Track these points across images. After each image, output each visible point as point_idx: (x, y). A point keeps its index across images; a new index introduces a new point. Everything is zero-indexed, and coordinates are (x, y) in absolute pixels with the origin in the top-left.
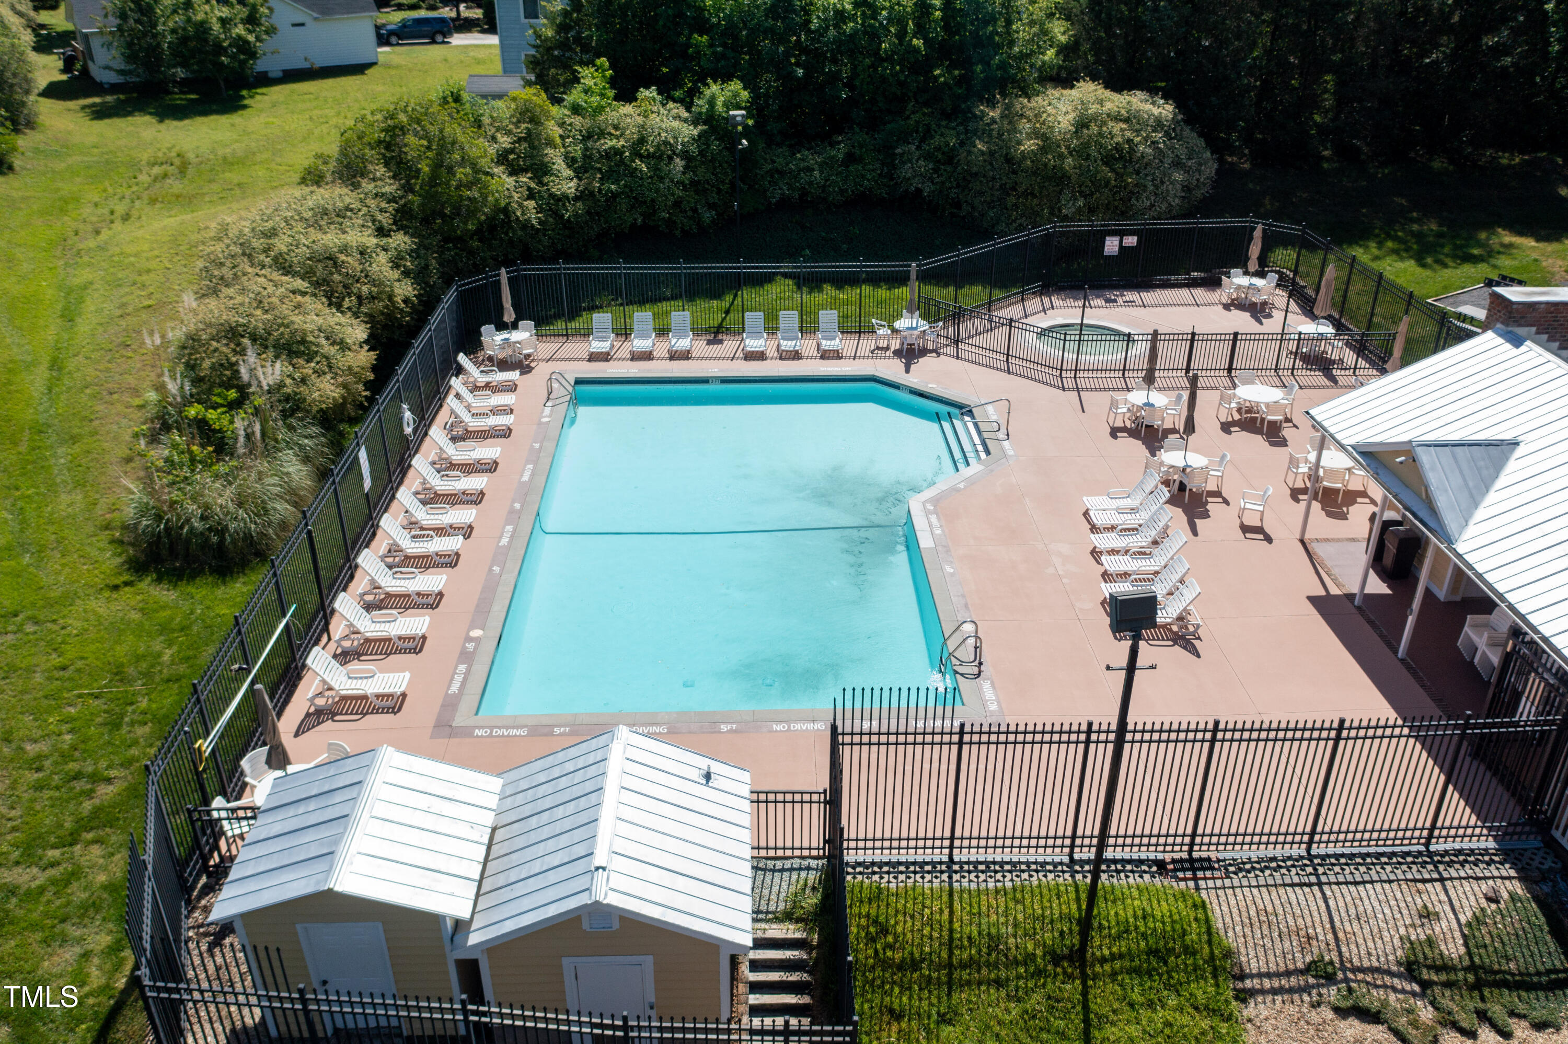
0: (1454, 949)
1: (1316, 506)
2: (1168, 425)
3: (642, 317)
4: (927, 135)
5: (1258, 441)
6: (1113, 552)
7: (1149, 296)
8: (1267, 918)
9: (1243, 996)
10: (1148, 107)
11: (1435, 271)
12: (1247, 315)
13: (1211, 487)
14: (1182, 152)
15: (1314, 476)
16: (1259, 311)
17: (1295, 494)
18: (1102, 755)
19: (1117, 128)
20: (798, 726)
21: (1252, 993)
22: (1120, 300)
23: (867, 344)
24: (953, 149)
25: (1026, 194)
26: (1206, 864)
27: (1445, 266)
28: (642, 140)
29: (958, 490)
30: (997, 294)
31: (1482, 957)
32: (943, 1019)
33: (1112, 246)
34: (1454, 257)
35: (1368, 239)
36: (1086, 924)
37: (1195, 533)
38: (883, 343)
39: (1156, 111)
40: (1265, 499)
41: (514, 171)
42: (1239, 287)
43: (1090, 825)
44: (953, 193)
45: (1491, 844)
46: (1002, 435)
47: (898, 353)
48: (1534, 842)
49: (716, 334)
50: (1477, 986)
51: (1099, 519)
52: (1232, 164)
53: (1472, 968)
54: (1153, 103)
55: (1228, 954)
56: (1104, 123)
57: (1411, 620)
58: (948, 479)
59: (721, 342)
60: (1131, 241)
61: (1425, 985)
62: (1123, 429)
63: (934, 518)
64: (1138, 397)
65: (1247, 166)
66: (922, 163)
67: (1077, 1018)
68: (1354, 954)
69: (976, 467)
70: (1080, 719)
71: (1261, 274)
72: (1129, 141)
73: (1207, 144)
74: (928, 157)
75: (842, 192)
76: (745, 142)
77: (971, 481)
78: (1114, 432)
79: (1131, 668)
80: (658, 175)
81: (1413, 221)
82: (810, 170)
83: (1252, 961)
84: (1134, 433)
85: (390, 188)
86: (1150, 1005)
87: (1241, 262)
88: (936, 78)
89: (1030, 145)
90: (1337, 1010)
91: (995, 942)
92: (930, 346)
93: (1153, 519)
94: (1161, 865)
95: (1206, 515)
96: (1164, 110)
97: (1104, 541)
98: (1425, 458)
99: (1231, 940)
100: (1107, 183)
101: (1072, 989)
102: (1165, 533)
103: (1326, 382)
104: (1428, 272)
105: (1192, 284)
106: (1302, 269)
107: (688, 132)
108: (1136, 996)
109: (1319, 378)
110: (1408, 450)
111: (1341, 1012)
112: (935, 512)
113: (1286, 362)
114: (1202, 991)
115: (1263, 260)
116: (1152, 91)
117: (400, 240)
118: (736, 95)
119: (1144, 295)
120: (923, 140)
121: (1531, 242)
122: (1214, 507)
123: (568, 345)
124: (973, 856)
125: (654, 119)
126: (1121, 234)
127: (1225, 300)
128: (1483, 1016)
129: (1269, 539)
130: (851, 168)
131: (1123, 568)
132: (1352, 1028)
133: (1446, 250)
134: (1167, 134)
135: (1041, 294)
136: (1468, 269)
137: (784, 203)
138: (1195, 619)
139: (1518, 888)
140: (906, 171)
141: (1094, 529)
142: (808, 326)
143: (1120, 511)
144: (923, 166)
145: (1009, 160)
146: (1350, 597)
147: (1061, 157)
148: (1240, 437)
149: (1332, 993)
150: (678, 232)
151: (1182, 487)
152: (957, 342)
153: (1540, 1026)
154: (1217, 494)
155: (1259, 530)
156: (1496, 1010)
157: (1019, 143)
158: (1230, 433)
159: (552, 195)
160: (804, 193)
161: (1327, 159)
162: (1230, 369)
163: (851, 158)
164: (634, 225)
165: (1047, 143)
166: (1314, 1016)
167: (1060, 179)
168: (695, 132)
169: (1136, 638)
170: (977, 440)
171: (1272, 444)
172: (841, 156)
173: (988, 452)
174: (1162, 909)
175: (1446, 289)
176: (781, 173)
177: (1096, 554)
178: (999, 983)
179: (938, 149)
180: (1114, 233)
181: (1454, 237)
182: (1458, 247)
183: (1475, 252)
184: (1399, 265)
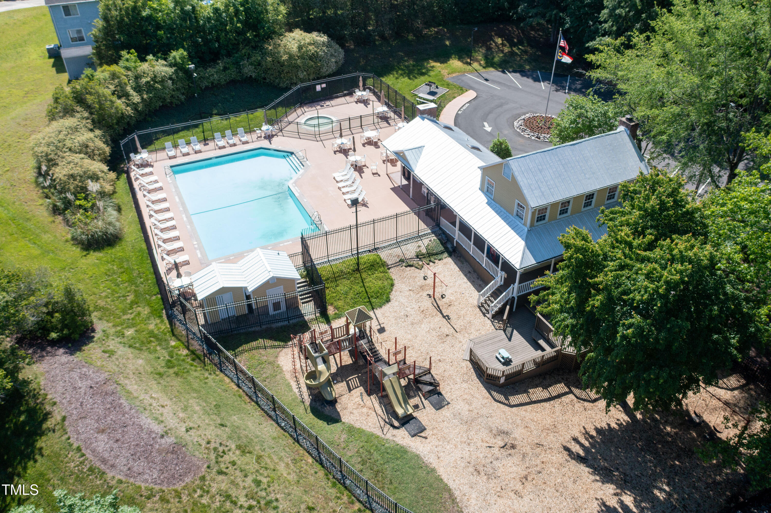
0: (424, 251)
1: (389, 164)
2: (349, 147)
3: (181, 141)
4: (249, 57)
5: (372, 147)
6: (343, 187)
7: (333, 102)
8: (391, 255)
9: (389, 269)
10: (319, 38)
11: (413, 80)
12: (363, 104)
13: (363, 164)
14: (333, 51)
15: (387, 156)
16: (365, 102)
17: (384, 161)
18: (354, 231)
19: (311, 47)
20: (286, 244)
21: (390, 268)
22: (325, 105)
23: (254, 136)
24: (260, 61)
25: (287, 73)
26: (378, 248)
27: (416, 78)
28: (155, 77)
29: (300, 179)
30: (288, 110)
31: (430, 251)
32: (336, 286)
33: (318, 88)
34: (418, 74)
35: (393, 70)
36: (358, 264)
37: (362, 178)
38: (259, 135)
39: (322, 39)
40: (377, 166)
41: (119, 97)
42: (359, 96)
43: (355, 246)
44: (263, 75)
45: (430, 231)
46: (305, 160)
47: (265, 138)
48: (438, 229)
49: (205, 141)
50: (429, 256)
51: (338, 179)
52: (348, 46)
53: (428, 253)
54: (320, 36)
55: (385, 262)
56: (307, 47)
57: (411, 189)
58: (295, 177)
59: (208, 144)
60: (324, 86)
61: (420, 259)
62: (337, 151)
63: (296, 188)
64: (339, 141)
65: (352, 47)
66: (250, 67)
67: (360, 279)
68: (407, 257)
69: (302, 171)
70: (348, 225)
71: (364, 90)
72: (316, 51)
73: (340, 46)
74: (251, 64)
75: (225, 80)
76: (195, 74)
77: (302, 175)
78: (335, 152)
79: (356, 212)
80: (164, 87)
81: (405, 61)
82: (213, 75)
83: (389, 263)
84: (340, 152)
85: (86, 114)
86: (373, 274)
87: (358, 87)
88: (248, 37)
89: (285, 57)
90: (405, 266)
91: (342, 271)
92: (274, 133)
93: (351, 176)
94: (370, 251)
95: (363, 172)
96: (324, 38)
97: (341, 185)
98: (406, 153)
99: (385, 260)
100: (312, 66)
101: (358, 275)
102: (355, 179)
103: (388, 125)
104: (411, 81)
105: (345, 95)
106: (376, 85)
107: (170, 70)
108: (370, 273)
109: (385, 124)
110: (402, 152)
111: (406, 267)
112: (296, 186)
113: (376, 121)
114: (381, 269)
115: (364, 85)
116: (319, 31)
117: (98, 132)
118: (182, 54)
119: (331, 102)
120: (248, 59)
121: (438, 64)
122: (365, 169)
123: (158, 155)
124: (333, 258)
125: (157, 68)
126: (321, 84)
127: (356, 100)
128: (430, 261)
129: (379, 176)
130: (227, 72)
131: (347, 191)
132: (409, 268)
133: (416, 72)
134: (327, 47)
135: (300, 107)
136: (422, 78)
137: (207, 88)
138: (366, 200)
139: (435, 238)
140: (246, 70)
141: (337, 182)
142: (235, 134)
143: (343, 176)
144: (251, 68)
145: (279, 62)
146: (399, 186)
147: (296, 60)
148: (368, 147)
149: (404, 264)
150: (174, 105)
151: (356, 166)
152: (281, 131)
153: (440, 260)
154: (365, 166)
155: (377, 174)
156: (432, 259)
157: (281, 57)
158: (364, 146)
159: (134, 103)
160: (212, 83)
161: (378, 40)
162: (361, 126)
163: (225, 69)
164: (160, 106)
165: (291, 57)
166: (402, 268)
167: (297, 67)
168: (173, 70)
169: (356, 206)
170: (299, 162)
171: (376, 148)
172: (222, 68)
173: (303, 166)
174: (371, 258)
175: (416, 86)
176: (204, 78)
177: (339, 188)
178: (344, 278)
179: (255, 61)
180: (318, 84)
181: (418, 66)
182: (419, 70)
183: (424, 71)
184: (403, 79)
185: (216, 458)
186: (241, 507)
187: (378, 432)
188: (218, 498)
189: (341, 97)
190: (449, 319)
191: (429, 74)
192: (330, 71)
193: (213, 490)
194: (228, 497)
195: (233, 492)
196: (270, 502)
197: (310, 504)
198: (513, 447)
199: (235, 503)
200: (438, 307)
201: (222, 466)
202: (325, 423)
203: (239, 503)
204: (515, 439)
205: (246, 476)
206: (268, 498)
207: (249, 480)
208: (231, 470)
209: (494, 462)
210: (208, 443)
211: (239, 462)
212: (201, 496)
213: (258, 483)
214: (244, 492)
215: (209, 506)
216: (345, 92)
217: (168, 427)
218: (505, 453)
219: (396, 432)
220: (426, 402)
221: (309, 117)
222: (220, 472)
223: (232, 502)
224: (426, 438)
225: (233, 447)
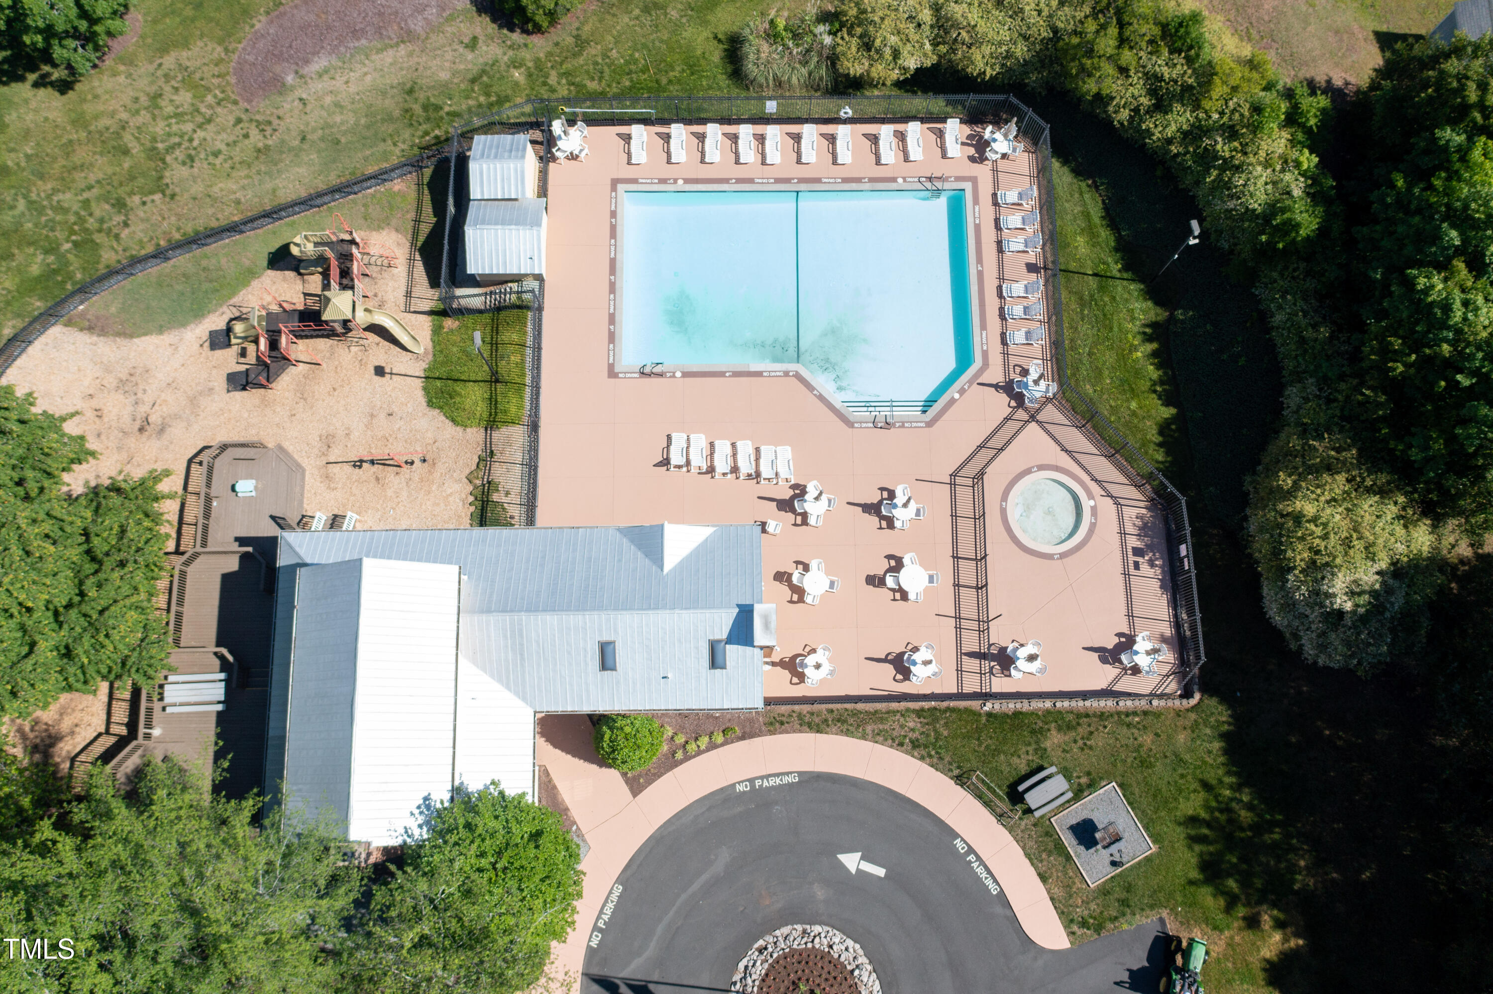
9: (485, 429)
21: (486, 432)
55: (499, 428)
61: (485, 485)
67: (481, 378)
68: (496, 466)
86: (483, 401)
91: (507, 356)
99: (503, 429)
101: (488, 378)
108: (486, 398)
111: (480, 457)
132: (475, 460)
149: (485, 456)
166: (479, 449)
185: (257, 121)
186: (195, 131)
187: (234, 301)
188: (209, 112)
190: (354, 466)
193: (219, 110)
194: (209, 121)
195: (210, 127)
196: (192, 160)
197: (177, 198)
198: (141, 430)
199: (200, 126)
200: (384, 464)
201: (247, 125)
202: (273, 250)
203: (198, 130)
204: (149, 437)
205: (228, 145)
206: (196, 159)
207: (223, 147)
208: (238, 130)
209: (134, 397)
210: (279, 118)
211: (247, 142)
212: (215, 96)
213: (216, 154)
214: (208, 138)
215: (202, 102)
217: (310, 81)
218: (139, 417)
219: (226, 318)
220: (243, 368)
222: (239, 121)
223: (203, 124)
224: (201, 346)
225: (270, 142)
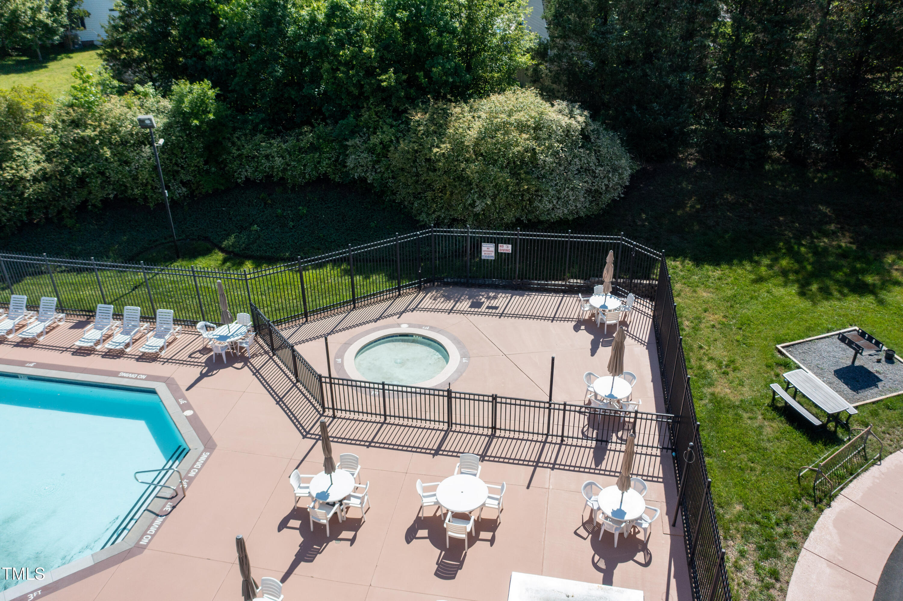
22: (486, 304)
33: (487, 251)
34: (843, 285)
60: (506, 248)
81: (826, 234)
104: (804, 304)
105: (567, 290)
126: (497, 242)
133: (839, 275)
175: (807, 330)
180: (489, 240)
181: (858, 258)
182: (854, 272)
183: (870, 279)
184: (780, 292)
189: (556, 291)
191: (883, 295)
192: (561, 212)
216: (573, 281)
221: (404, 329)
